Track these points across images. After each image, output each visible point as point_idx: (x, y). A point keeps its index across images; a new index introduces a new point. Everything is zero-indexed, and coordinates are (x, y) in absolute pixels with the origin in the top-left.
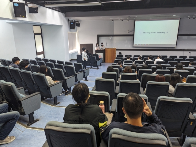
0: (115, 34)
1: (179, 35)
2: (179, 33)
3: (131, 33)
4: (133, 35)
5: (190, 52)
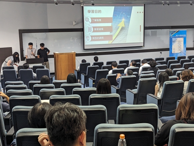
0: (50, 27)
1: (145, 28)
2: (146, 26)
3: (79, 27)
5: (161, 53)
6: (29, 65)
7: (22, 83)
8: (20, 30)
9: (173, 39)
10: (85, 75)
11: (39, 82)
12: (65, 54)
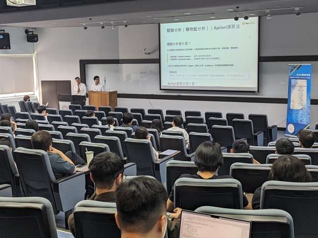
0: (121, 57)
4: (158, 61)
8: (80, 61)
9: (293, 81)
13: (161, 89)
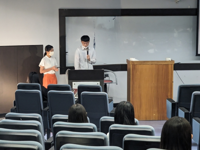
3: (189, 5)
6: (73, 83)
7: (38, 117)
8: (61, 11)
10: (187, 111)
11: (66, 117)
12: (151, 63)
13: (197, 55)
